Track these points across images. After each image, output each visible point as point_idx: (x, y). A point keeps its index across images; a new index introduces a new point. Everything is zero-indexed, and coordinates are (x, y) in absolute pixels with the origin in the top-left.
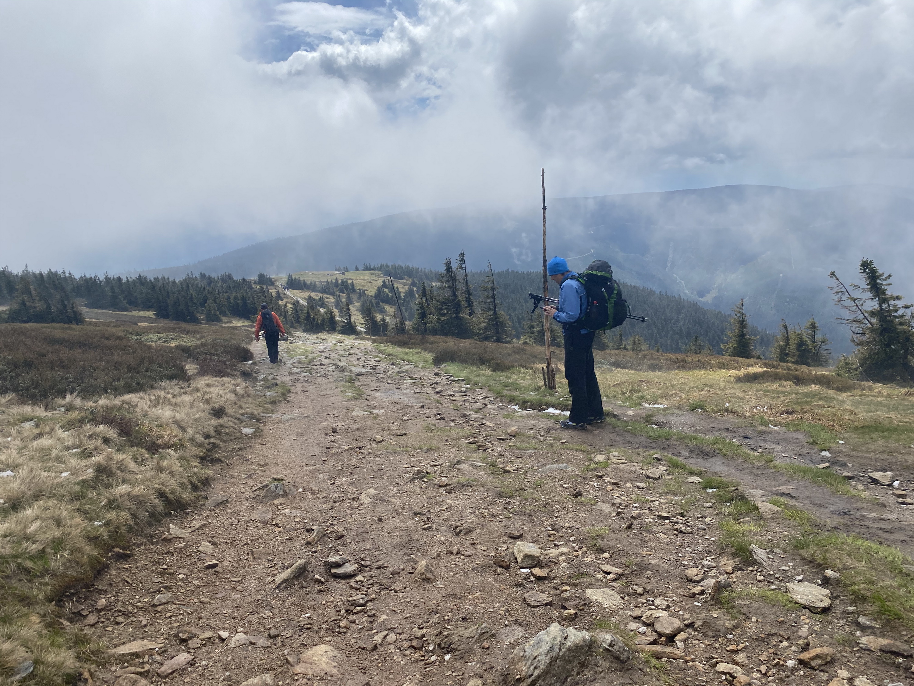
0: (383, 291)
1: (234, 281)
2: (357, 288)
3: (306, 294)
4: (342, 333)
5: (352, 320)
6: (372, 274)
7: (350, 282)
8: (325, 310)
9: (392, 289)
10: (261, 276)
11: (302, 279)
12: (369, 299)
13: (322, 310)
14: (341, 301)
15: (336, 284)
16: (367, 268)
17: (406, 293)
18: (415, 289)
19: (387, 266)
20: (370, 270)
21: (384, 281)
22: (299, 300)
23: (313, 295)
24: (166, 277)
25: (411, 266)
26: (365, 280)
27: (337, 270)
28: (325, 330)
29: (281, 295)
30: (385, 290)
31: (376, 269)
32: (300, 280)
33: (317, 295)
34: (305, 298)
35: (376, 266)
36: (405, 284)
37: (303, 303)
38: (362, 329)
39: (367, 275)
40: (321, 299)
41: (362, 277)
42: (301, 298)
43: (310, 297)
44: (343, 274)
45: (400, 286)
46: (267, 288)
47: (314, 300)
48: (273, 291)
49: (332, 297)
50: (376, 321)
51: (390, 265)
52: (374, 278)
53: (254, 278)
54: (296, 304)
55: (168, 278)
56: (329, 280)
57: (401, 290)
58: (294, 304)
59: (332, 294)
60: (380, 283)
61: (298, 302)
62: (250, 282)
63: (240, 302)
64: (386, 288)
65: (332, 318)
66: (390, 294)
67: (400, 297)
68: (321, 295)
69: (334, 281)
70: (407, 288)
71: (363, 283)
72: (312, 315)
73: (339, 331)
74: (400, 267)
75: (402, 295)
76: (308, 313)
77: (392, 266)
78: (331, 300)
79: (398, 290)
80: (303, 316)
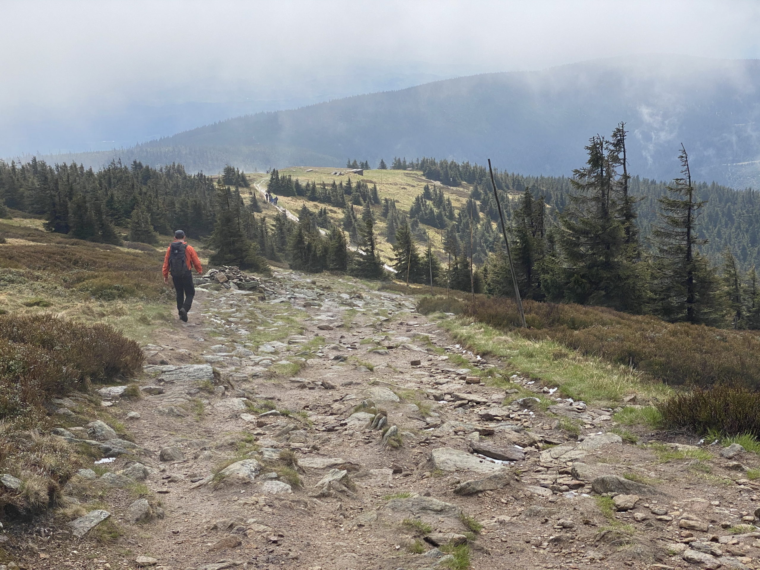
0: (425, 205)
1: (185, 178)
2: (382, 196)
3: (299, 203)
4: (356, 276)
5: (376, 252)
6: (407, 175)
7: (370, 186)
8: (328, 232)
9: (439, 201)
10: (229, 171)
11: (294, 179)
12: (401, 217)
13: (323, 232)
14: (354, 218)
15: (348, 190)
16: (399, 166)
17: (463, 211)
18: (478, 203)
19: (433, 163)
20: (405, 168)
21: (426, 188)
22: (287, 212)
23: (310, 205)
24: (79, 166)
25: (472, 165)
26: (396, 184)
27: (350, 167)
28: (327, 268)
29: (260, 204)
30: (428, 202)
31: (413, 166)
32: (290, 180)
33: (316, 207)
34: (296, 210)
35: (415, 162)
36: (461, 194)
37: (293, 217)
38: (391, 269)
39: (399, 177)
40: (323, 213)
41: (391, 180)
42: (290, 209)
43: (305, 208)
44: (361, 173)
45: (453, 197)
46: (237, 190)
47: (312, 214)
48: (246, 196)
49: (340, 211)
50: (416, 256)
51: (438, 161)
52: (410, 181)
53: (217, 173)
54: (281, 219)
55: (82, 167)
56: (337, 183)
57: (454, 204)
58: (277, 219)
59: (341, 205)
60: (420, 191)
61: (285, 216)
62: (211, 180)
63: (190, 211)
64: (430, 199)
65: (342, 246)
66: (436, 210)
67: (451, 217)
68: (322, 206)
69: (344, 184)
70: (464, 200)
71: (393, 190)
72: (307, 239)
73: (352, 270)
74: (454, 166)
75: (456, 212)
76: (300, 237)
77: (441, 164)
78: (340, 214)
79: (450, 203)
80: (291, 241)
